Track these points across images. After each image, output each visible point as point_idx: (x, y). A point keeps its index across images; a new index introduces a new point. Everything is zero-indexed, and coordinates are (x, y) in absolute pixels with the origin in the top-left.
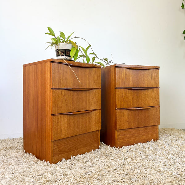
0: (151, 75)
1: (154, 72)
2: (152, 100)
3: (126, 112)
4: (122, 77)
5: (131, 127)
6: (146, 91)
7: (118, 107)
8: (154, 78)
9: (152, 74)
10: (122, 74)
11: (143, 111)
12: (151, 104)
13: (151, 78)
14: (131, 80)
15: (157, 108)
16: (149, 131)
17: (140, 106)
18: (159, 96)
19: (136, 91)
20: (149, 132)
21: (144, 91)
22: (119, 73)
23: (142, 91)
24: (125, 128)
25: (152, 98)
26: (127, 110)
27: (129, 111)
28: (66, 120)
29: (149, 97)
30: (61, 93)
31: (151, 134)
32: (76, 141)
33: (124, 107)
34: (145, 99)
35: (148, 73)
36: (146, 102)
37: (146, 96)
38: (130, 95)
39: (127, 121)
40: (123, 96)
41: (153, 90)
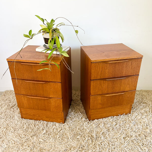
0: (131, 64)
1: (135, 62)
3: (99, 98)
7: (92, 94)
8: (135, 67)
10: (98, 68)
12: (127, 89)
13: (130, 68)
14: (108, 72)
17: (114, 92)
18: (137, 82)
20: (121, 108)
22: (95, 68)
24: (98, 108)
25: (128, 84)
26: (101, 96)
29: (125, 84)
31: (124, 110)
33: (98, 94)
34: (121, 86)
35: (128, 64)
36: (122, 88)
37: (122, 83)
38: (105, 84)
39: (100, 104)
40: (98, 86)
41: (132, 78)
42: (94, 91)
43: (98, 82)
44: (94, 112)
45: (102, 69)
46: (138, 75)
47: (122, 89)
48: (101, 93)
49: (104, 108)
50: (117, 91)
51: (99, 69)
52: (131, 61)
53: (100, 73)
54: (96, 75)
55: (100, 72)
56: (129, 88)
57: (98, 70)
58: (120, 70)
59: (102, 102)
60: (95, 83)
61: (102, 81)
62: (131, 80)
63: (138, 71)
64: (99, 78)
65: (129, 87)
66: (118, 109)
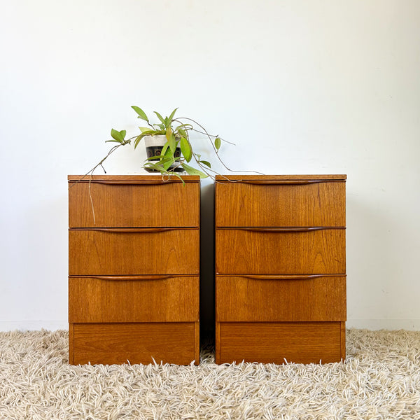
0: (319, 195)
1: (328, 189)
2: (319, 257)
3: (241, 284)
4: (231, 204)
5: (256, 319)
6: (302, 235)
7: (220, 270)
8: (329, 205)
9: (321, 193)
10: (231, 196)
11: (292, 283)
12: (319, 267)
13: (317, 205)
14: (257, 209)
15: (338, 279)
16: (313, 333)
17: (282, 271)
18: (344, 248)
19: (270, 235)
20: (313, 336)
21: (294, 235)
22: (224, 195)
23: (290, 235)
24: (240, 321)
25: (320, 253)
26: (246, 279)
27: (250, 281)
28: (98, 289)
29: (309, 251)
30: (87, 237)
31: (322, 343)
32: (128, 334)
33: (237, 270)
34: (298, 254)
35: (308, 193)
36: (302, 262)
37: (301, 248)
38: (255, 244)
39: (245, 305)
40: (235, 246)
41: (325, 233)
43: (236, 234)
45: (243, 201)
47: (303, 265)
48: (244, 270)
50: (290, 270)
51: (236, 199)
52: (316, 186)
53: (238, 210)
55: (238, 208)
56: (323, 266)
57: (233, 202)
58: (291, 207)
59: (249, 298)
60: (226, 237)
61: (246, 234)
62: (324, 238)
63: (339, 216)
64: (235, 223)
65: (323, 261)
66: (300, 336)
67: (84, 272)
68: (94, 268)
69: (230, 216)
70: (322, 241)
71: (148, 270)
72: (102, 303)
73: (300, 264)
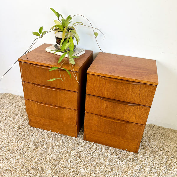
1: (146, 88)
2: (134, 116)
3: (95, 118)
7: (87, 111)
9: (141, 89)
10: (94, 82)
13: (138, 94)
20: (125, 141)
22: (91, 81)
24: (94, 130)
25: (135, 114)
27: (99, 118)
28: (36, 106)
29: (130, 112)
33: (94, 113)
34: (124, 113)
35: (135, 88)
37: (126, 110)
38: (103, 105)
39: (96, 125)
40: (94, 103)
41: (139, 107)
42: (89, 108)
43: (95, 99)
44: (90, 132)
45: (100, 85)
46: (150, 107)
47: (125, 117)
48: (97, 113)
49: (101, 132)
50: (118, 118)
51: (96, 83)
52: (140, 85)
53: (97, 89)
54: (92, 90)
56: (135, 120)
57: (95, 85)
58: (124, 93)
59: (98, 123)
60: (90, 99)
61: (100, 100)
62: (138, 110)
63: (149, 101)
64: (95, 94)
65: (136, 118)
66: (120, 140)
67: (30, 99)
68: (34, 98)
69: (93, 90)
70: (137, 110)
71: (56, 104)
72: (38, 111)
73: (124, 117)
